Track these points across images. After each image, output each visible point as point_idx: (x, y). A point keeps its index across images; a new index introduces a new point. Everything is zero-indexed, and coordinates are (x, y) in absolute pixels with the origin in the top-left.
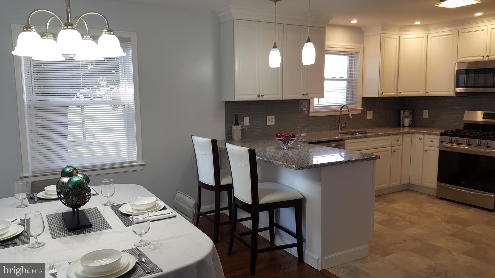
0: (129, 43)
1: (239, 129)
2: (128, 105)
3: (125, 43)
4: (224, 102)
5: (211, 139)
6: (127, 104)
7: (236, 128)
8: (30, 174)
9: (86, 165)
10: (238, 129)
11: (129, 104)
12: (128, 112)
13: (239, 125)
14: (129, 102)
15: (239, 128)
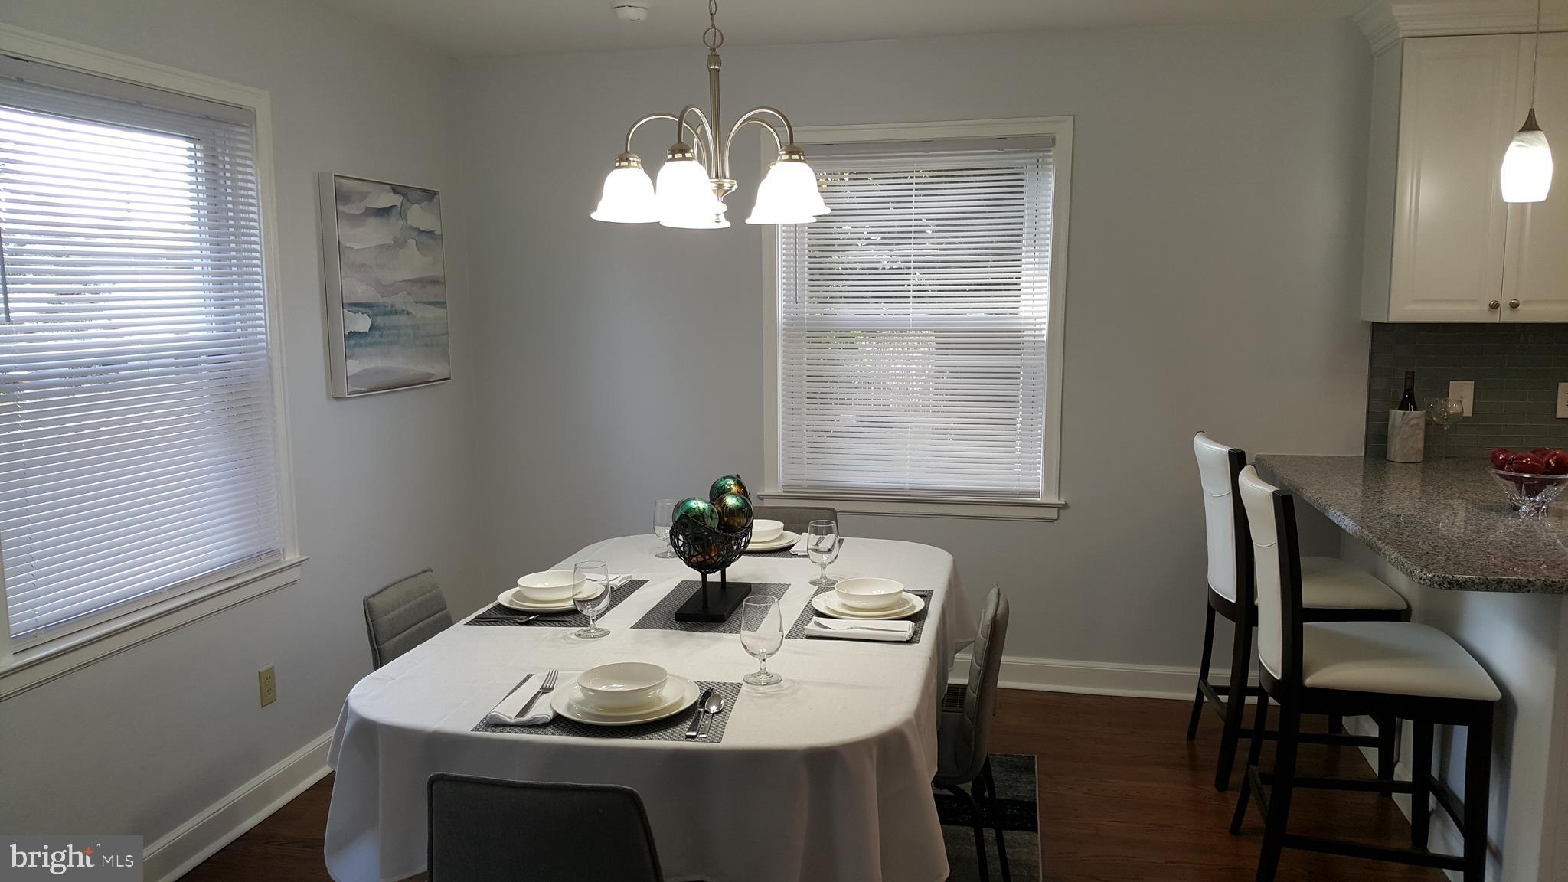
0: (1050, 151)
1: (1413, 422)
2: (1035, 330)
3: (1042, 151)
4: (1370, 326)
5: (1230, 448)
6: (1032, 327)
7: (1400, 420)
8: (780, 491)
9: (907, 486)
10: (1407, 424)
11: (1038, 326)
12: (1030, 351)
13: (1415, 409)
14: (1038, 320)
15: (1412, 419)
